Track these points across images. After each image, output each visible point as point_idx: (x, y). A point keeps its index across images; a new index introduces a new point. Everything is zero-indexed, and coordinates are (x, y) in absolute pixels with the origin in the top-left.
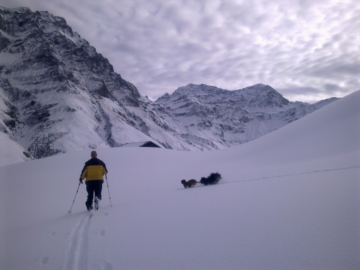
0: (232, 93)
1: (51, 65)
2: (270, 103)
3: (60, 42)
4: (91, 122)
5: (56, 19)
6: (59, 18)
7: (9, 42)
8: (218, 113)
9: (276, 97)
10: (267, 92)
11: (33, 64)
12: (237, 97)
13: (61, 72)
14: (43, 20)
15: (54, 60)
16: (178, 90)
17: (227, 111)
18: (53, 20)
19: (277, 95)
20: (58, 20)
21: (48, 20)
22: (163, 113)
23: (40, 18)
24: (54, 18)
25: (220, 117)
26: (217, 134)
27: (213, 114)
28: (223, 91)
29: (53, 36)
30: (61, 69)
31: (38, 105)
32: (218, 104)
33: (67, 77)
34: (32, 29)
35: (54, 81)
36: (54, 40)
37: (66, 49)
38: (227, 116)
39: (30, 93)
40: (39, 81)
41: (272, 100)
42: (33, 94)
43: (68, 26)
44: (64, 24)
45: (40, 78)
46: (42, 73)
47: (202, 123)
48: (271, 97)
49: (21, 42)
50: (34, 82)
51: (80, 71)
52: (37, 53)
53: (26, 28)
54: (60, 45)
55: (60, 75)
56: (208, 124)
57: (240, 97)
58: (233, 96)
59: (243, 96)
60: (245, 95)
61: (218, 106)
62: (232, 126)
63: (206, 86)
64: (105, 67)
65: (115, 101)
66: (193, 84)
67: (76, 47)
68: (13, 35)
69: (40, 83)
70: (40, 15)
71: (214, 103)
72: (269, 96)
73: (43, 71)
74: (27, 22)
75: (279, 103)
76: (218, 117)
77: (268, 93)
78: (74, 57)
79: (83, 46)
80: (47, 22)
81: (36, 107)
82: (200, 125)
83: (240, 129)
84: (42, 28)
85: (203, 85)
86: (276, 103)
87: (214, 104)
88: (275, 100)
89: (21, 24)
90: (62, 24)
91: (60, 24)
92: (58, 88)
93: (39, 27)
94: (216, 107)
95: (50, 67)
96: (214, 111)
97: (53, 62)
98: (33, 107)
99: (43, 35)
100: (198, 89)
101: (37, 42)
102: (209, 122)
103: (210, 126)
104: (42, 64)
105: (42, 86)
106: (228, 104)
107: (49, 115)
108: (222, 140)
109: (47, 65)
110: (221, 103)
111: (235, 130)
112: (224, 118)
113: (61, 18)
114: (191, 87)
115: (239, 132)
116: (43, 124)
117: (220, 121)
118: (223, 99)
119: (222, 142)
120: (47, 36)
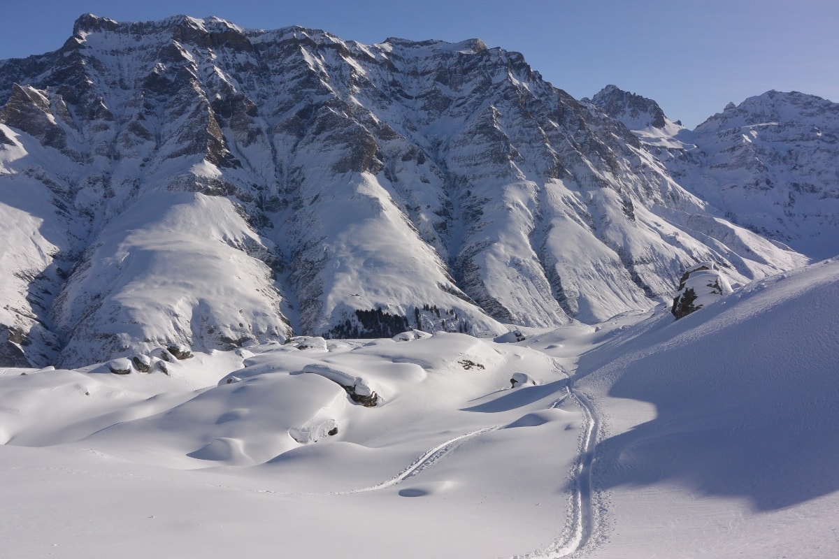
1: (493, 140)
3: (510, 96)
4: (526, 224)
5: (510, 57)
6: (515, 53)
7: (450, 100)
8: (796, 159)
11: (474, 136)
14: (492, 63)
16: (744, 103)
17: (816, 154)
18: (506, 60)
20: (513, 57)
21: (499, 62)
23: (489, 60)
24: (508, 55)
25: (797, 167)
26: (778, 204)
27: (785, 163)
28: (831, 106)
29: (503, 87)
31: (473, 197)
32: (801, 143)
34: (478, 79)
35: (494, 163)
36: (503, 94)
37: (517, 107)
38: (811, 166)
39: (467, 179)
40: (479, 162)
42: (470, 181)
43: (526, 64)
44: (520, 63)
45: (479, 157)
46: (483, 151)
47: (752, 184)
49: (464, 100)
50: (473, 163)
51: (530, 143)
53: (472, 77)
54: (510, 100)
56: (763, 185)
61: (798, 146)
62: (818, 185)
63: (800, 95)
66: (776, 90)
67: (533, 99)
68: (456, 90)
69: (480, 164)
70: (489, 55)
73: (483, 147)
74: (472, 69)
76: (794, 168)
78: (525, 120)
79: (542, 95)
80: (497, 66)
81: (471, 199)
82: (747, 186)
83: (834, 191)
84: (491, 76)
85: (796, 92)
87: (791, 143)
89: (465, 72)
90: (518, 62)
91: (514, 64)
93: (487, 76)
94: (793, 150)
95: (492, 142)
96: (788, 156)
97: (495, 136)
98: (468, 198)
99: (491, 87)
100: (783, 100)
101: (483, 98)
102: (768, 182)
103: (767, 189)
104: (484, 136)
105: (482, 170)
106: (821, 142)
107: (482, 214)
108: (786, 215)
109: (489, 139)
110: (807, 140)
111: (821, 194)
112: (806, 169)
113: (517, 53)
114: (771, 98)
115: (832, 196)
116: (475, 225)
117: (796, 176)
118: (811, 133)
119: (786, 219)
120: (496, 88)
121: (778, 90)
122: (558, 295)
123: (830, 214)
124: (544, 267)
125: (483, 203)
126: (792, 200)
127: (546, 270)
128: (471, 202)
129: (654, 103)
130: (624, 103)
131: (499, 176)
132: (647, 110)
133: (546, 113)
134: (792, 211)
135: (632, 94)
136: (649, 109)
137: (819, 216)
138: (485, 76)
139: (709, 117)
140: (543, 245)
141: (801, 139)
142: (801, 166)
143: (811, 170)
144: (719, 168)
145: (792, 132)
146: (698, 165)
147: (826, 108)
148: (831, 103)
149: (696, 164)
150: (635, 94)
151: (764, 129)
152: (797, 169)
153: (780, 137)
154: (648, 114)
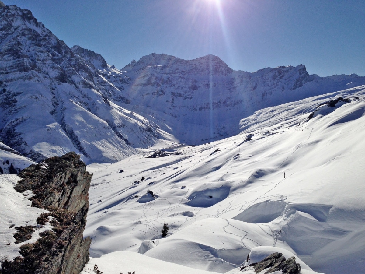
0: (188, 62)
1: (18, 58)
2: (218, 72)
3: (26, 34)
5: (23, 12)
6: (26, 10)
8: (172, 82)
9: (222, 67)
10: (215, 62)
11: (4, 56)
12: (191, 66)
13: (26, 64)
14: (12, 14)
15: (20, 54)
17: (179, 80)
18: (20, 13)
19: (224, 65)
20: (25, 12)
21: (16, 14)
22: (124, 84)
23: (9, 12)
25: (172, 85)
26: (168, 101)
27: (167, 83)
28: (180, 60)
29: (20, 29)
30: (26, 61)
31: (8, 92)
32: (172, 74)
33: (30, 68)
34: (3, 22)
35: (20, 71)
36: (21, 32)
37: (31, 41)
39: (2, 82)
40: (9, 71)
41: (219, 70)
42: (4, 83)
43: (34, 17)
44: (30, 16)
45: (9, 69)
46: (11, 64)
47: (156, 92)
48: (218, 67)
50: (5, 72)
51: (43, 61)
52: (7, 46)
54: (26, 36)
55: (25, 67)
56: (160, 93)
57: (194, 66)
58: (188, 65)
59: (196, 66)
60: (198, 64)
61: (172, 76)
62: (182, 93)
63: (166, 55)
64: (65, 53)
65: (72, 85)
66: (155, 53)
67: (41, 37)
69: (10, 72)
70: (9, 9)
71: (169, 73)
72: (217, 66)
73: (11, 62)
75: (224, 72)
76: (171, 86)
77: (217, 63)
78: (38, 48)
79: (46, 36)
80: (15, 16)
81: (6, 94)
82: (154, 94)
83: (189, 96)
84: (11, 21)
85: (164, 54)
86: (222, 72)
87: (168, 75)
88: (222, 70)
90: (29, 16)
91: (26, 16)
92: (24, 78)
93: (9, 21)
94: (170, 77)
96: (168, 80)
97: (19, 55)
98: (4, 93)
99: (12, 28)
100: (159, 58)
101: (7, 34)
102: (162, 91)
103: (162, 95)
104: (11, 56)
105: (11, 76)
106: (180, 74)
107: (16, 102)
108: (172, 106)
109: (15, 58)
110: (174, 73)
111: (184, 97)
112: (176, 86)
113: (27, 10)
114: (154, 56)
115: (188, 98)
116: (12, 109)
117: (173, 89)
118: (176, 70)
119: (172, 108)
120: (16, 29)
121: (156, 53)
122: (78, 147)
123: (189, 106)
124: (66, 131)
125: (16, 96)
126: (173, 99)
127: (67, 133)
128: (6, 95)
129: (100, 55)
130: (85, 55)
131: (25, 79)
132: (97, 59)
133: (50, 46)
134: (174, 105)
135: (89, 50)
136: (98, 58)
137: (185, 107)
138: (7, 21)
139: (126, 65)
140: (62, 119)
141: (172, 73)
142: (174, 85)
143: (179, 86)
144: (139, 86)
145: (167, 70)
146: (128, 84)
147: (178, 61)
148: (179, 59)
149: (127, 84)
150: (90, 50)
151: (155, 68)
152: (172, 86)
153: (163, 72)
154: (98, 61)
